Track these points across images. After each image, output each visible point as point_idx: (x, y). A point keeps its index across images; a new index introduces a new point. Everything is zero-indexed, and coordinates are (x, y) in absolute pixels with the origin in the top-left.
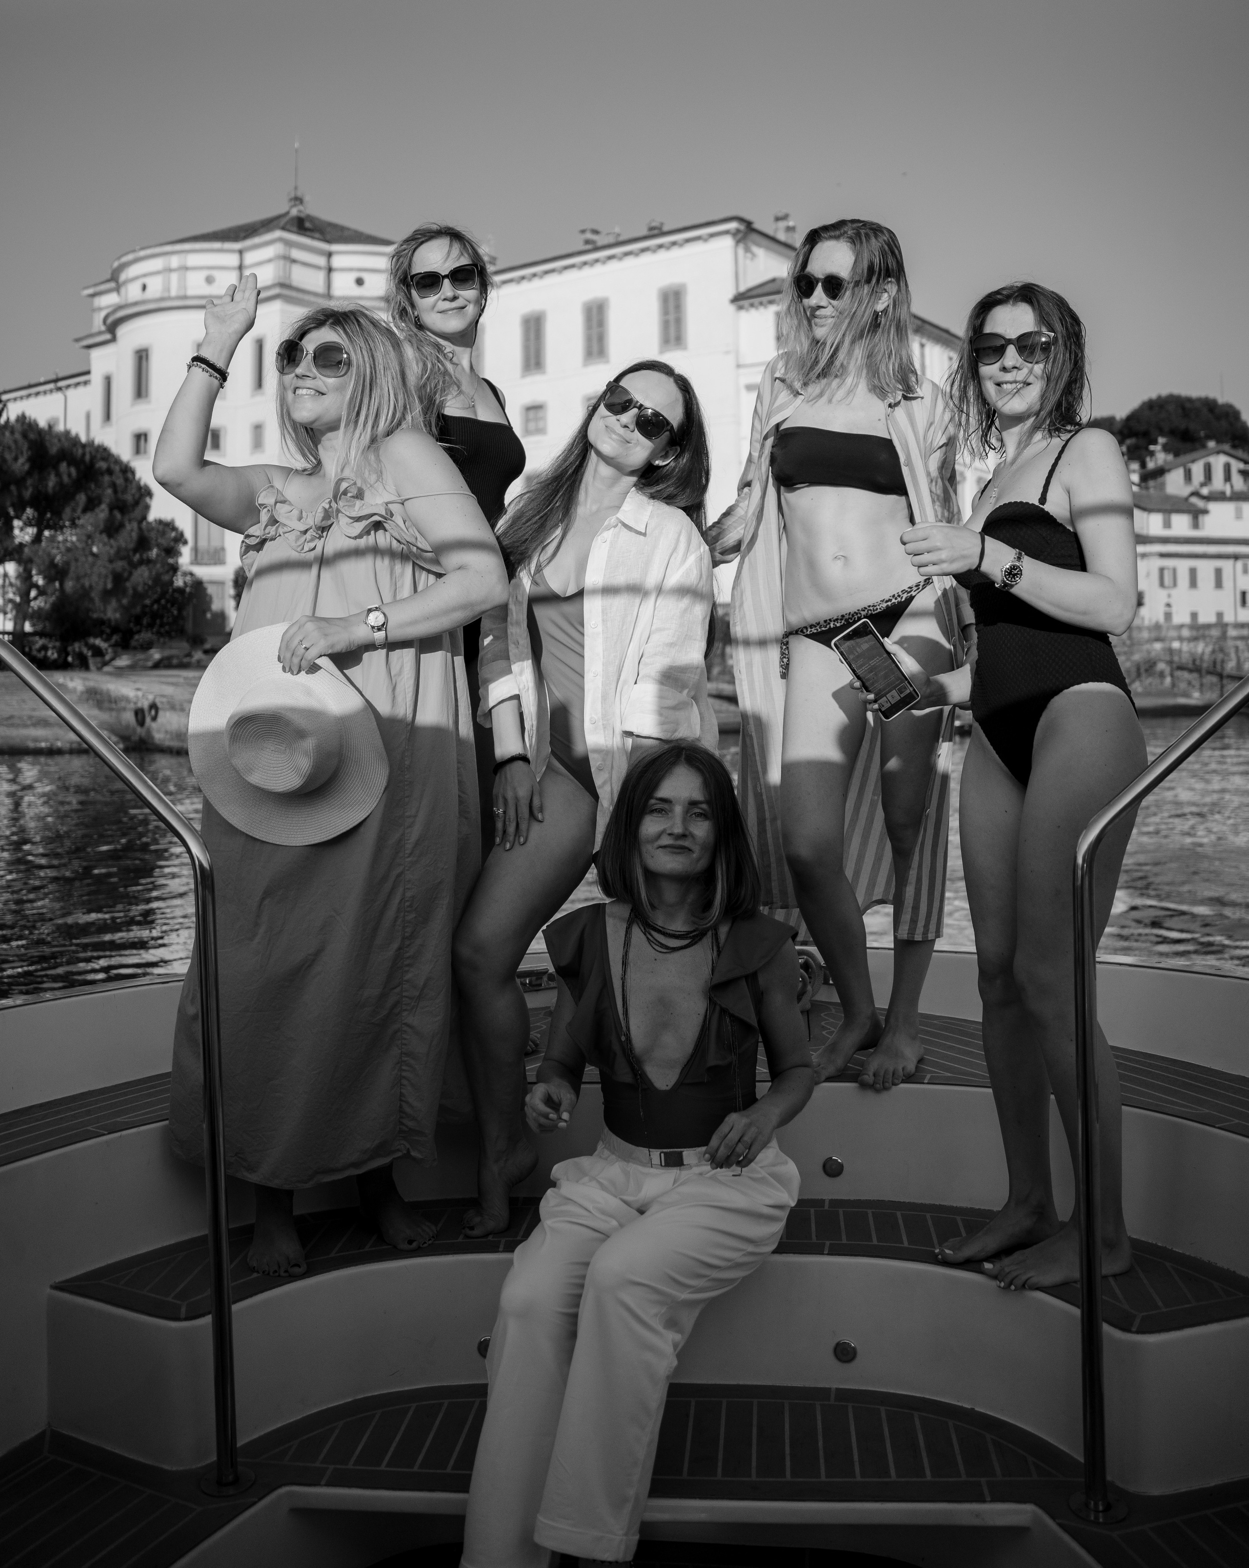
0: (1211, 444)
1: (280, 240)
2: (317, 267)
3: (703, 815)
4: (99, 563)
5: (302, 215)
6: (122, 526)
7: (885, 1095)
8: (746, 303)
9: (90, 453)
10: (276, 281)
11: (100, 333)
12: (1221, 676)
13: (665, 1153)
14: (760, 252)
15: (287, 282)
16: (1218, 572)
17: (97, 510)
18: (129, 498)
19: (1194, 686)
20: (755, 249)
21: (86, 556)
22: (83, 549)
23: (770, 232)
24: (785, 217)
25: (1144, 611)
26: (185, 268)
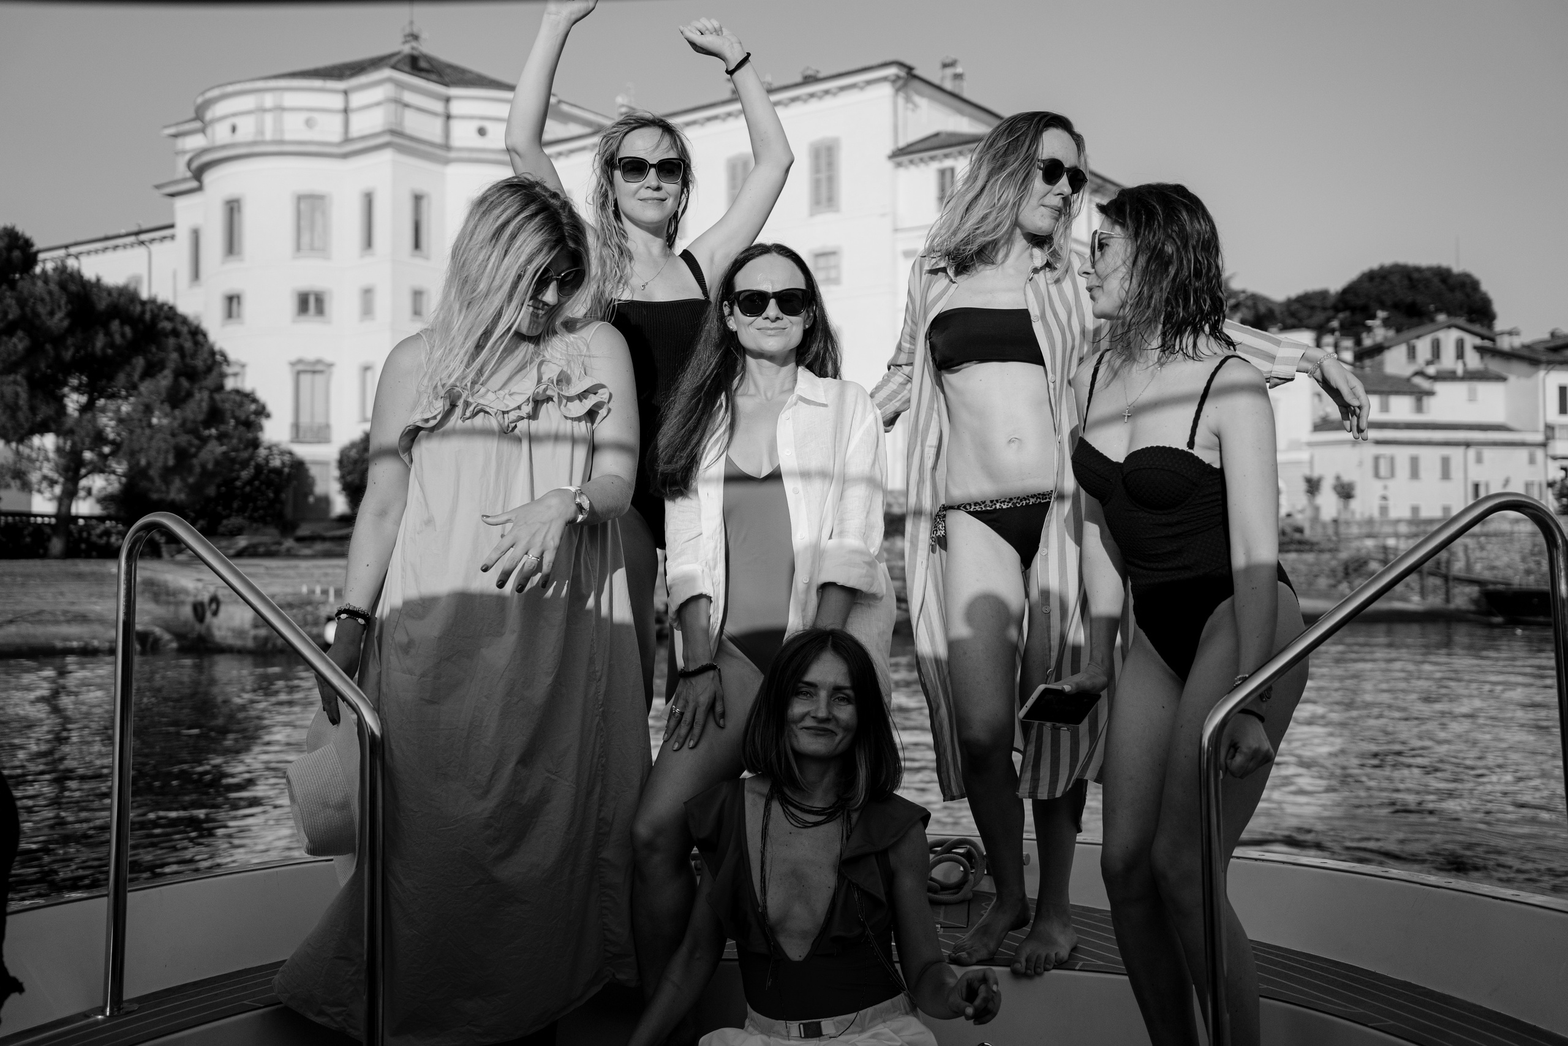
0: (1441, 318)
1: (389, 80)
2: (434, 114)
3: (848, 700)
4: (159, 436)
5: (415, 53)
6: (189, 395)
7: (1037, 981)
8: (904, 159)
9: (152, 311)
10: (387, 127)
11: (184, 180)
12: (1446, 578)
13: (804, 1025)
14: (923, 102)
15: (399, 129)
16: (1446, 462)
17: (159, 376)
18: (199, 363)
19: (1412, 589)
20: (917, 99)
21: (143, 428)
22: (140, 420)
23: (936, 81)
24: (952, 64)
25: (1354, 504)
26: (281, 109)
